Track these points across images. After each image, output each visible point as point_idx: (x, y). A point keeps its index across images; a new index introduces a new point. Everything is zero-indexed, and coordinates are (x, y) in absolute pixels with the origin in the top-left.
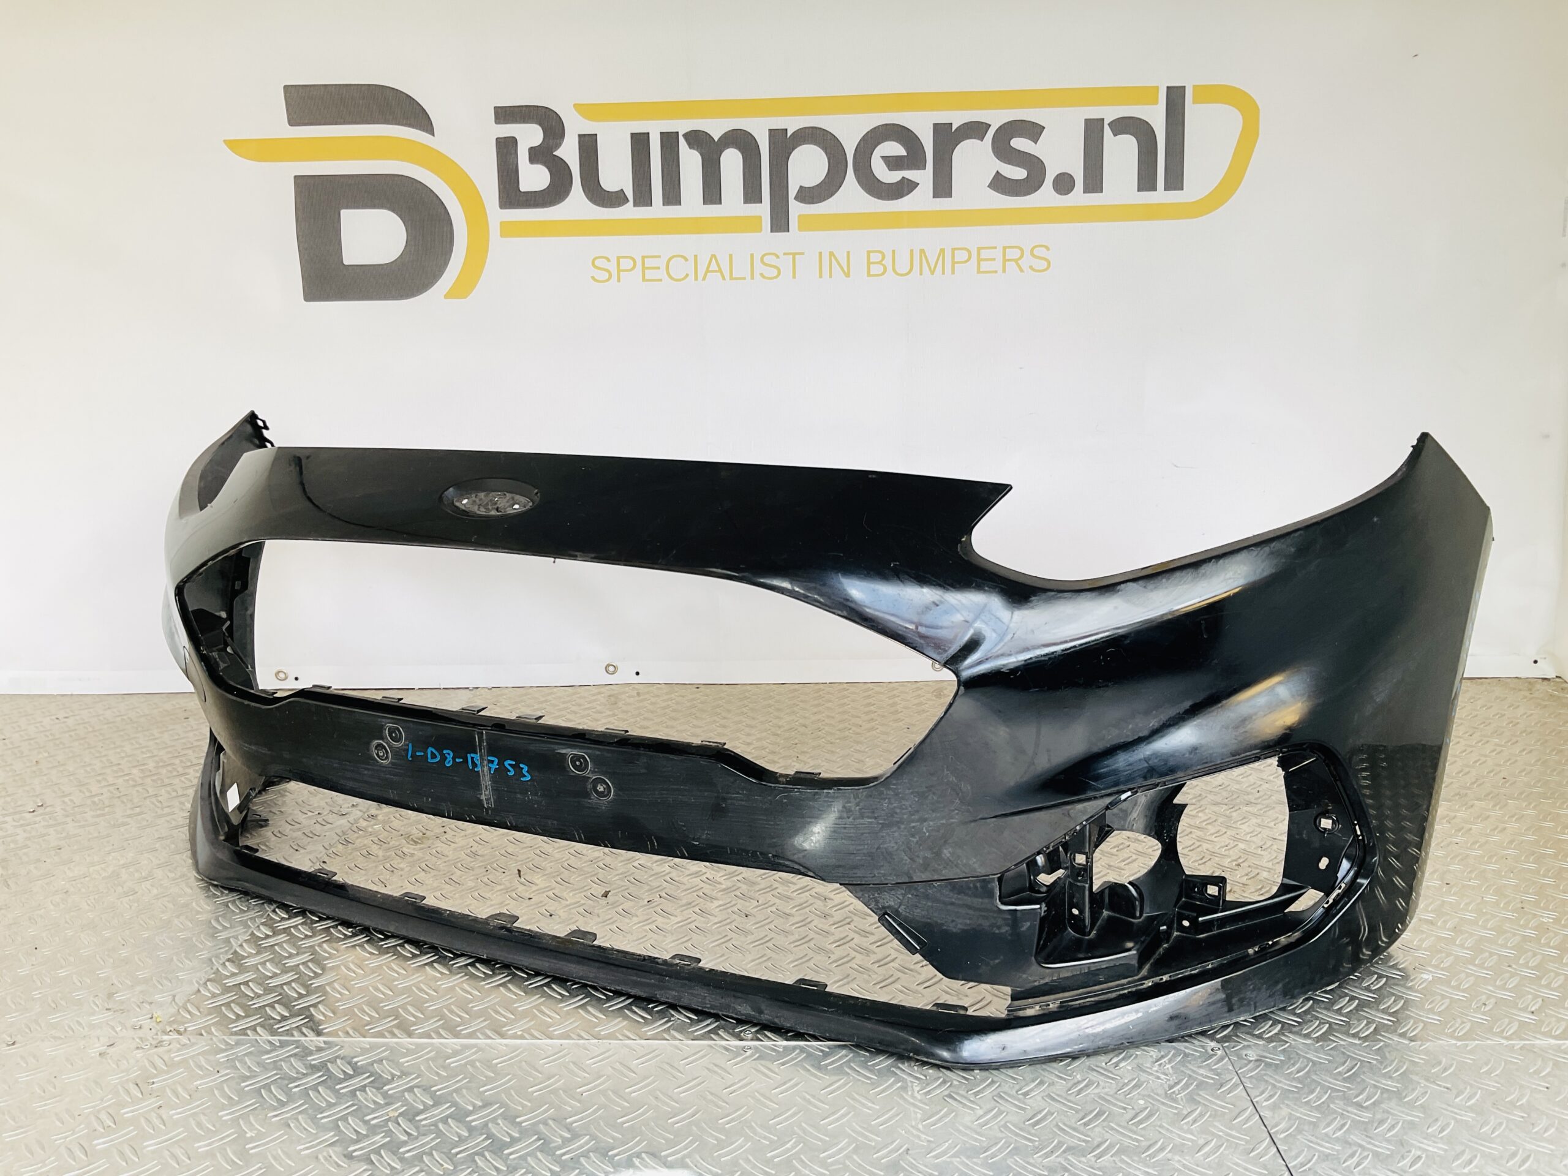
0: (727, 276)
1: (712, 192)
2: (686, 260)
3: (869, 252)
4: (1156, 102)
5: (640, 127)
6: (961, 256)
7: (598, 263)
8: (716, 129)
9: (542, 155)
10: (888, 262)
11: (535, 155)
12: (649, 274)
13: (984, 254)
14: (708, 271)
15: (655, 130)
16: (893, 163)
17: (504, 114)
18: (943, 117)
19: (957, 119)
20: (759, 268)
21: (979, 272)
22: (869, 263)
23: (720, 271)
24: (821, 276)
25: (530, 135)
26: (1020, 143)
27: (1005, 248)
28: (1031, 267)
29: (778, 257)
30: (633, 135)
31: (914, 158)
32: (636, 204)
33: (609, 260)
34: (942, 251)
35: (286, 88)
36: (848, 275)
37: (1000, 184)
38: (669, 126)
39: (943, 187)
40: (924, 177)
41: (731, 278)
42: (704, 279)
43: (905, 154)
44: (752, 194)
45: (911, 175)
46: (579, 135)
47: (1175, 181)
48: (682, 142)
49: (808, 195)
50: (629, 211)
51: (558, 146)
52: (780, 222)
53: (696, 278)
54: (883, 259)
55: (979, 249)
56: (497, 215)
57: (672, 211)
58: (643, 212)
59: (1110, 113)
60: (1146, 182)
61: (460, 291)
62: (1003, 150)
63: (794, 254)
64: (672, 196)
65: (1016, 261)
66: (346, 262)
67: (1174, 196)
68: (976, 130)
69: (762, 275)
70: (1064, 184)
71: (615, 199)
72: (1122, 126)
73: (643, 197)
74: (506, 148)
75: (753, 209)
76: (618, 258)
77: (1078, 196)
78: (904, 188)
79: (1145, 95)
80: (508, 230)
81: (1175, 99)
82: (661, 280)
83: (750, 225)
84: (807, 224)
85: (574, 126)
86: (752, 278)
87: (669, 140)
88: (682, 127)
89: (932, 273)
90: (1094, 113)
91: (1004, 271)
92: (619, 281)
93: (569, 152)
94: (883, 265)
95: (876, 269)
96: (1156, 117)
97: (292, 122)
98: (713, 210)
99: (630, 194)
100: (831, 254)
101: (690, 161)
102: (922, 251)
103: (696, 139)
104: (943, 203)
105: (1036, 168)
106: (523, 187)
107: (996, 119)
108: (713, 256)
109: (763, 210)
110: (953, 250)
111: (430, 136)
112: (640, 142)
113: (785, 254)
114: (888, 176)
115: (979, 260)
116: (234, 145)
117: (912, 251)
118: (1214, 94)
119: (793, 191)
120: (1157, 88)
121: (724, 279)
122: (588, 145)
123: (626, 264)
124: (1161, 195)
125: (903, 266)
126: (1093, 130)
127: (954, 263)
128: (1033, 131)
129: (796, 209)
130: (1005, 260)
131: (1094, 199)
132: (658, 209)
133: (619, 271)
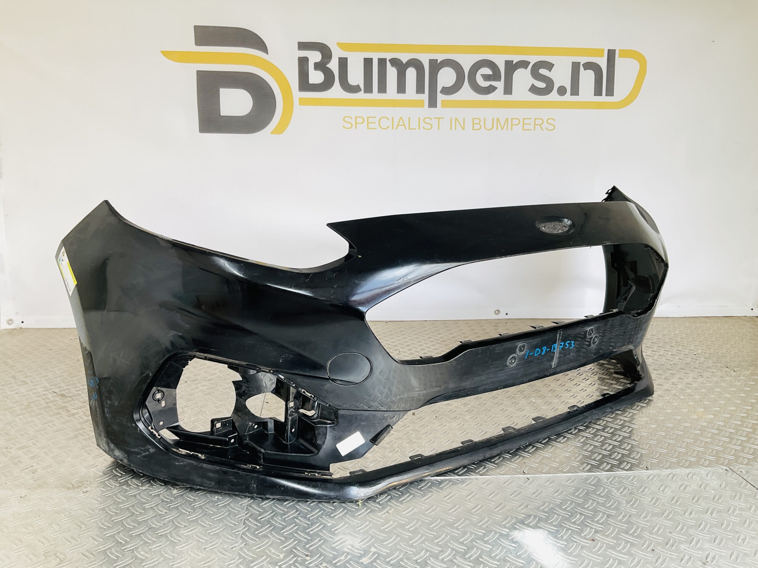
0: (407, 128)
1: (401, 88)
2: (388, 119)
3: (473, 119)
4: (603, 56)
5: (368, 55)
6: (515, 122)
7: (346, 119)
8: (404, 58)
9: (320, 66)
10: (482, 123)
11: (318, 66)
12: (370, 126)
13: (526, 121)
14: (398, 125)
15: (375, 57)
16: (486, 78)
17: (303, 46)
18: (509, 58)
19: (516, 59)
20: (422, 124)
21: (523, 130)
22: (473, 124)
23: (404, 125)
24: (451, 129)
25: (315, 57)
26: (543, 71)
27: (535, 119)
28: (546, 128)
29: (431, 119)
30: (365, 59)
31: (496, 76)
32: (365, 92)
33: (351, 118)
34: (507, 119)
35: (195, 26)
36: (463, 129)
37: (534, 89)
38: (383, 56)
39: (508, 90)
40: (500, 85)
41: (409, 129)
42: (396, 129)
43: (492, 74)
44: (420, 89)
45: (494, 83)
46: (339, 58)
47: (610, 92)
48: (388, 63)
49: (447, 91)
50: (361, 95)
51: (328, 62)
52: (433, 103)
53: (393, 129)
54: (480, 122)
55: (524, 119)
56: (297, 94)
57: (382, 96)
58: (368, 96)
59: (583, 60)
60: (598, 92)
61: (280, 130)
62: (535, 74)
63: (439, 118)
64: (382, 88)
65: (540, 125)
66: (222, 114)
67: (609, 99)
68: (524, 64)
69: (423, 127)
70: (562, 91)
71: (355, 89)
72: (589, 66)
73: (368, 89)
74: (303, 62)
75: (420, 97)
76: (356, 117)
77: (568, 97)
78: (491, 89)
79: (598, 52)
80: (303, 102)
81: (611, 54)
82: (376, 129)
83: (418, 104)
84: (445, 104)
85: (337, 54)
86: (419, 129)
87: (382, 62)
88: (388, 56)
89: (502, 129)
90: (576, 59)
91: (534, 130)
92: (356, 128)
93: (334, 66)
94: (480, 125)
95: (477, 127)
96: (603, 63)
97: (197, 44)
98: (401, 96)
99: (362, 87)
100: (456, 119)
101: (392, 73)
102: (498, 119)
103: (395, 62)
104: (508, 97)
105: (550, 82)
106: (311, 82)
107: (533, 59)
108: (401, 118)
109: (425, 97)
110: (512, 119)
111: (266, 55)
112: (368, 62)
113: (434, 118)
114: (483, 83)
115: (524, 124)
116: (166, 54)
117: (493, 119)
118: (628, 54)
119: (439, 89)
120: (604, 50)
121: (406, 129)
122: (343, 63)
123: (359, 120)
124: (604, 98)
125: (489, 125)
126: (576, 67)
127: (512, 125)
128: (549, 66)
129: (440, 97)
130: (535, 125)
131: (575, 98)
132: (375, 95)
133: (356, 123)
